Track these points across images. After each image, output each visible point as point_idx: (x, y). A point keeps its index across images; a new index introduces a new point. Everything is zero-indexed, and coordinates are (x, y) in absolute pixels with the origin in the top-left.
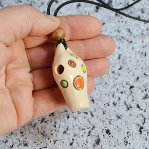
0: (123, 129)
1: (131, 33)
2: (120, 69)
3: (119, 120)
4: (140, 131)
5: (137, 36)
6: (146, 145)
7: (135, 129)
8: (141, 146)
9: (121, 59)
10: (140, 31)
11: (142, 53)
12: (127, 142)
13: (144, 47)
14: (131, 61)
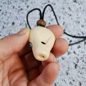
0: (66, 65)
1: (71, 10)
3: (64, 60)
4: (76, 67)
5: (74, 12)
6: (79, 75)
7: (73, 66)
8: (76, 76)
10: (76, 9)
11: (77, 22)
12: (68, 73)
13: (78, 18)
14: (70, 26)
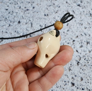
2: (68, 31)
9: (68, 26)
